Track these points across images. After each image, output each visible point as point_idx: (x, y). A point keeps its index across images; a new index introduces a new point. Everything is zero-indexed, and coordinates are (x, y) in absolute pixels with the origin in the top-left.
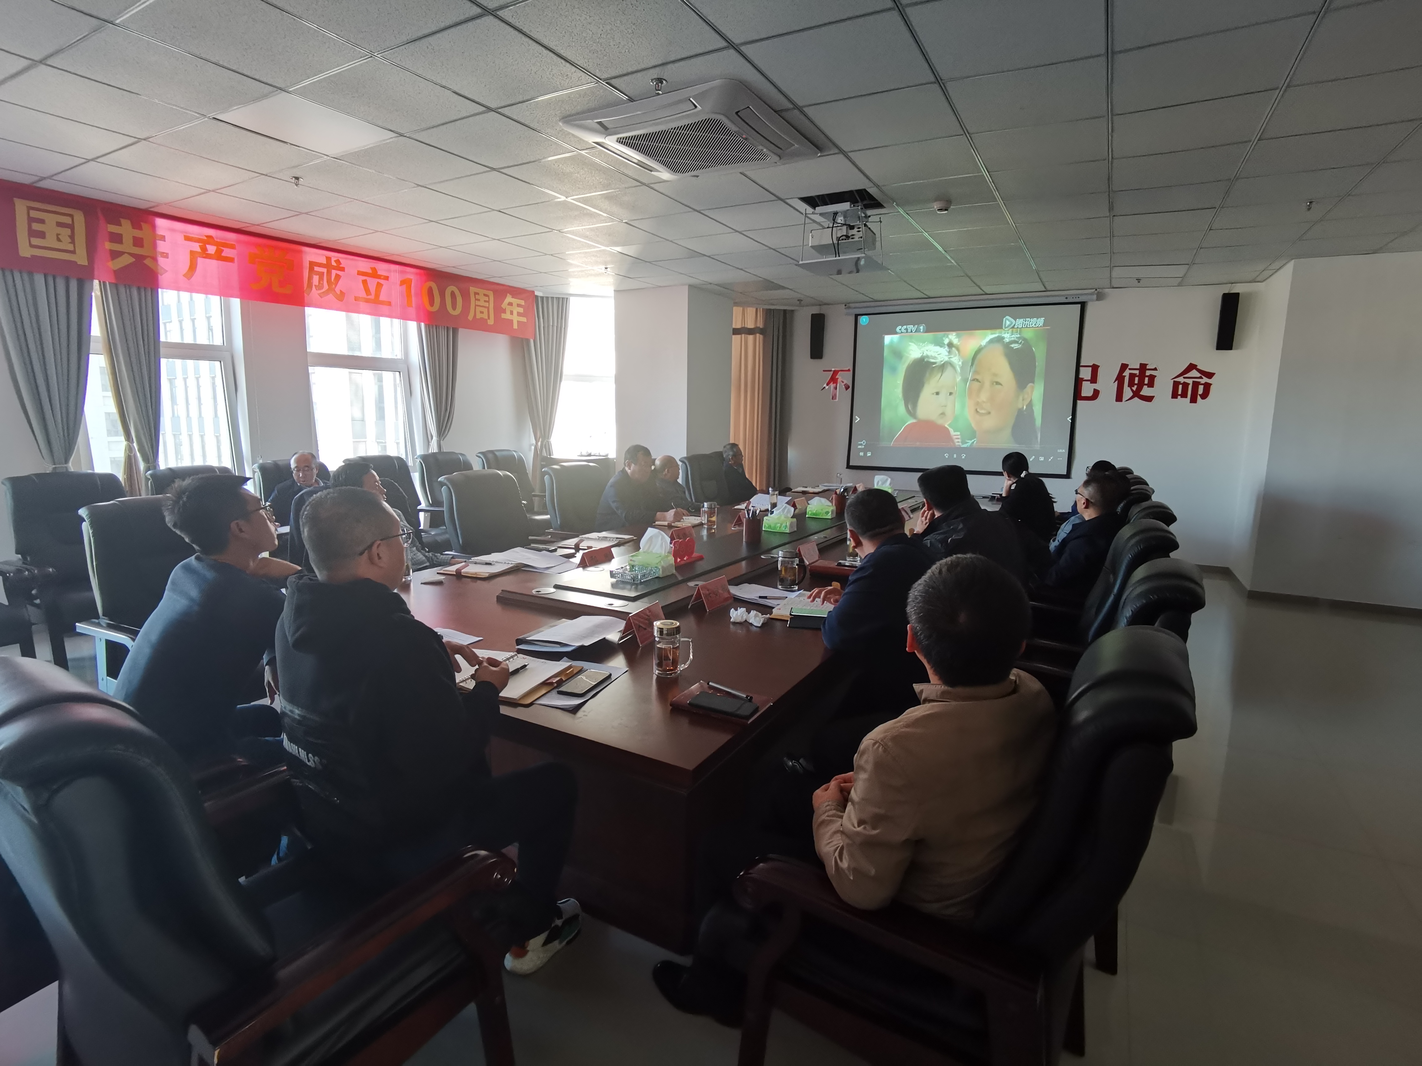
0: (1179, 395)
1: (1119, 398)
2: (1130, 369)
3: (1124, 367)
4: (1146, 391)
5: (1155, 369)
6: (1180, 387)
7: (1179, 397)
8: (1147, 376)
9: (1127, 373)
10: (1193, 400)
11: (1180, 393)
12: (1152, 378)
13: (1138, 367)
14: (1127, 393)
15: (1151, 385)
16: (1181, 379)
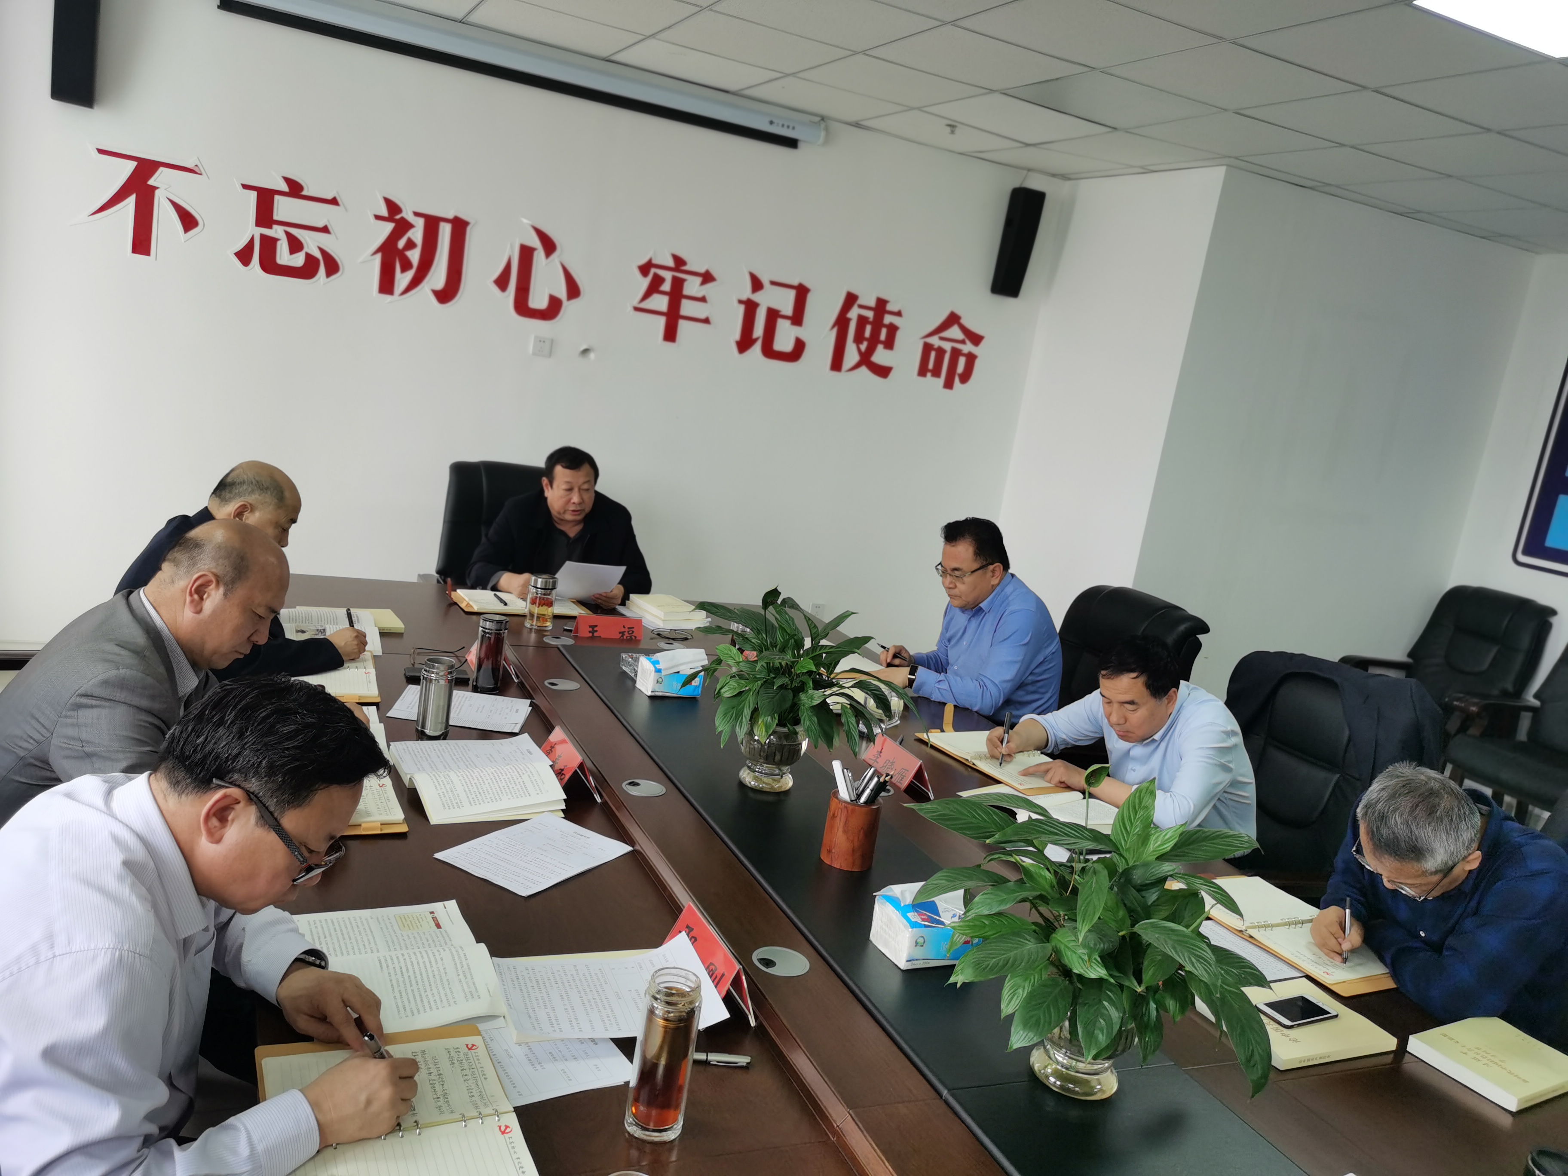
0: (930, 371)
1: (837, 364)
2: (861, 307)
3: (851, 299)
4: (881, 356)
5: (899, 314)
6: (933, 354)
7: (929, 374)
8: (886, 326)
9: (854, 314)
10: (949, 385)
11: (931, 365)
12: (893, 330)
13: (872, 303)
14: (852, 355)
15: (889, 344)
16: (935, 341)
